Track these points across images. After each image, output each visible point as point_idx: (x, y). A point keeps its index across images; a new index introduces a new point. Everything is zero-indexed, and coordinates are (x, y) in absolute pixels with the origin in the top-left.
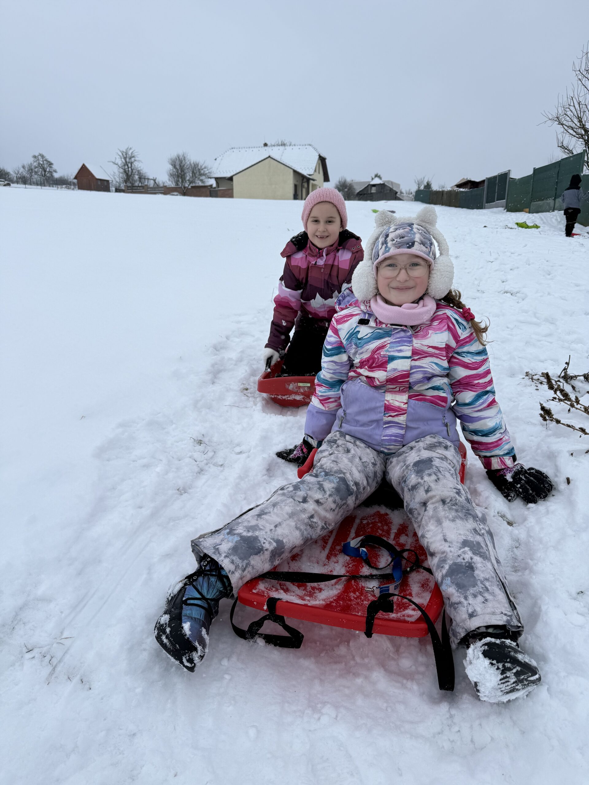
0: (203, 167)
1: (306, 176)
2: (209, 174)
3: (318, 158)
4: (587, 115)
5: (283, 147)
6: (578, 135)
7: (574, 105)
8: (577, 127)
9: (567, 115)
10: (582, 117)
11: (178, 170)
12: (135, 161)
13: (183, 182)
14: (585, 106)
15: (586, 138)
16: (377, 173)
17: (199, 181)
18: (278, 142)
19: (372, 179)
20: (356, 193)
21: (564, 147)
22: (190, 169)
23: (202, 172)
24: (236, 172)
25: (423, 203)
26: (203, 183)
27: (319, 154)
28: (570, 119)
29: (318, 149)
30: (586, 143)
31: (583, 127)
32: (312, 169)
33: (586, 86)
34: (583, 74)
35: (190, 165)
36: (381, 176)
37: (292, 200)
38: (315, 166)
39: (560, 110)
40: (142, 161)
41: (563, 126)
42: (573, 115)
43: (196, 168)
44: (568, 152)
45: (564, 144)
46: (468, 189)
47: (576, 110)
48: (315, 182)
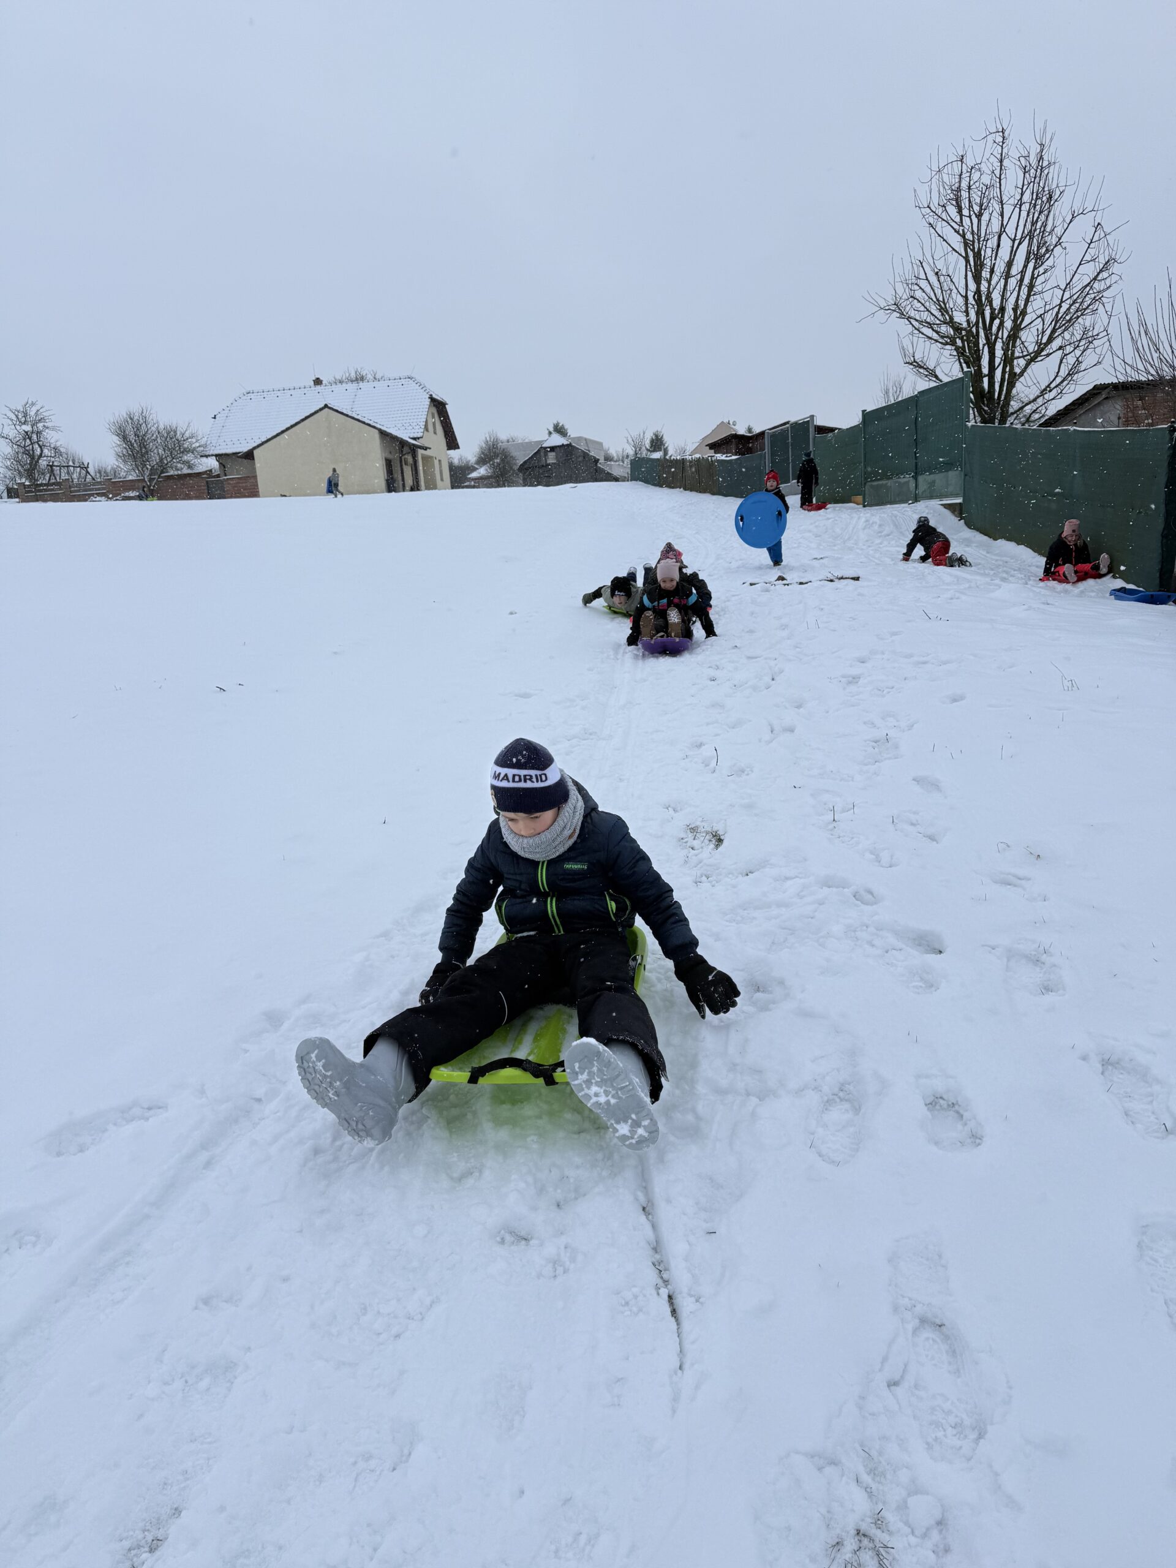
0: (187, 435)
1: (407, 441)
2: (202, 448)
3: (428, 403)
4: (954, 297)
5: (355, 385)
6: (942, 337)
7: (926, 277)
8: (938, 322)
9: (915, 299)
10: (946, 301)
11: (132, 445)
12: (47, 431)
13: (147, 469)
14: (949, 279)
15: (959, 343)
16: (558, 424)
17: (179, 465)
18: (347, 375)
19: (547, 437)
20: (516, 468)
21: (919, 365)
22: (159, 441)
23: (186, 446)
24: (259, 442)
25: (646, 485)
26: (190, 467)
27: (431, 395)
28: (923, 305)
29: (426, 385)
30: (960, 352)
31: (951, 322)
32: (418, 427)
33: (945, 238)
34: (937, 212)
35: (159, 433)
36: (566, 427)
37: (383, 492)
38: (425, 420)
39: (900, 290)
40: (61, 429)
41: (910, 322)
42: (927, 298)
43: (171, 438)
44: (926, 373)
45: (916, 358)
46: (733, 455)
47: (932, 288)
48: (428, 453)
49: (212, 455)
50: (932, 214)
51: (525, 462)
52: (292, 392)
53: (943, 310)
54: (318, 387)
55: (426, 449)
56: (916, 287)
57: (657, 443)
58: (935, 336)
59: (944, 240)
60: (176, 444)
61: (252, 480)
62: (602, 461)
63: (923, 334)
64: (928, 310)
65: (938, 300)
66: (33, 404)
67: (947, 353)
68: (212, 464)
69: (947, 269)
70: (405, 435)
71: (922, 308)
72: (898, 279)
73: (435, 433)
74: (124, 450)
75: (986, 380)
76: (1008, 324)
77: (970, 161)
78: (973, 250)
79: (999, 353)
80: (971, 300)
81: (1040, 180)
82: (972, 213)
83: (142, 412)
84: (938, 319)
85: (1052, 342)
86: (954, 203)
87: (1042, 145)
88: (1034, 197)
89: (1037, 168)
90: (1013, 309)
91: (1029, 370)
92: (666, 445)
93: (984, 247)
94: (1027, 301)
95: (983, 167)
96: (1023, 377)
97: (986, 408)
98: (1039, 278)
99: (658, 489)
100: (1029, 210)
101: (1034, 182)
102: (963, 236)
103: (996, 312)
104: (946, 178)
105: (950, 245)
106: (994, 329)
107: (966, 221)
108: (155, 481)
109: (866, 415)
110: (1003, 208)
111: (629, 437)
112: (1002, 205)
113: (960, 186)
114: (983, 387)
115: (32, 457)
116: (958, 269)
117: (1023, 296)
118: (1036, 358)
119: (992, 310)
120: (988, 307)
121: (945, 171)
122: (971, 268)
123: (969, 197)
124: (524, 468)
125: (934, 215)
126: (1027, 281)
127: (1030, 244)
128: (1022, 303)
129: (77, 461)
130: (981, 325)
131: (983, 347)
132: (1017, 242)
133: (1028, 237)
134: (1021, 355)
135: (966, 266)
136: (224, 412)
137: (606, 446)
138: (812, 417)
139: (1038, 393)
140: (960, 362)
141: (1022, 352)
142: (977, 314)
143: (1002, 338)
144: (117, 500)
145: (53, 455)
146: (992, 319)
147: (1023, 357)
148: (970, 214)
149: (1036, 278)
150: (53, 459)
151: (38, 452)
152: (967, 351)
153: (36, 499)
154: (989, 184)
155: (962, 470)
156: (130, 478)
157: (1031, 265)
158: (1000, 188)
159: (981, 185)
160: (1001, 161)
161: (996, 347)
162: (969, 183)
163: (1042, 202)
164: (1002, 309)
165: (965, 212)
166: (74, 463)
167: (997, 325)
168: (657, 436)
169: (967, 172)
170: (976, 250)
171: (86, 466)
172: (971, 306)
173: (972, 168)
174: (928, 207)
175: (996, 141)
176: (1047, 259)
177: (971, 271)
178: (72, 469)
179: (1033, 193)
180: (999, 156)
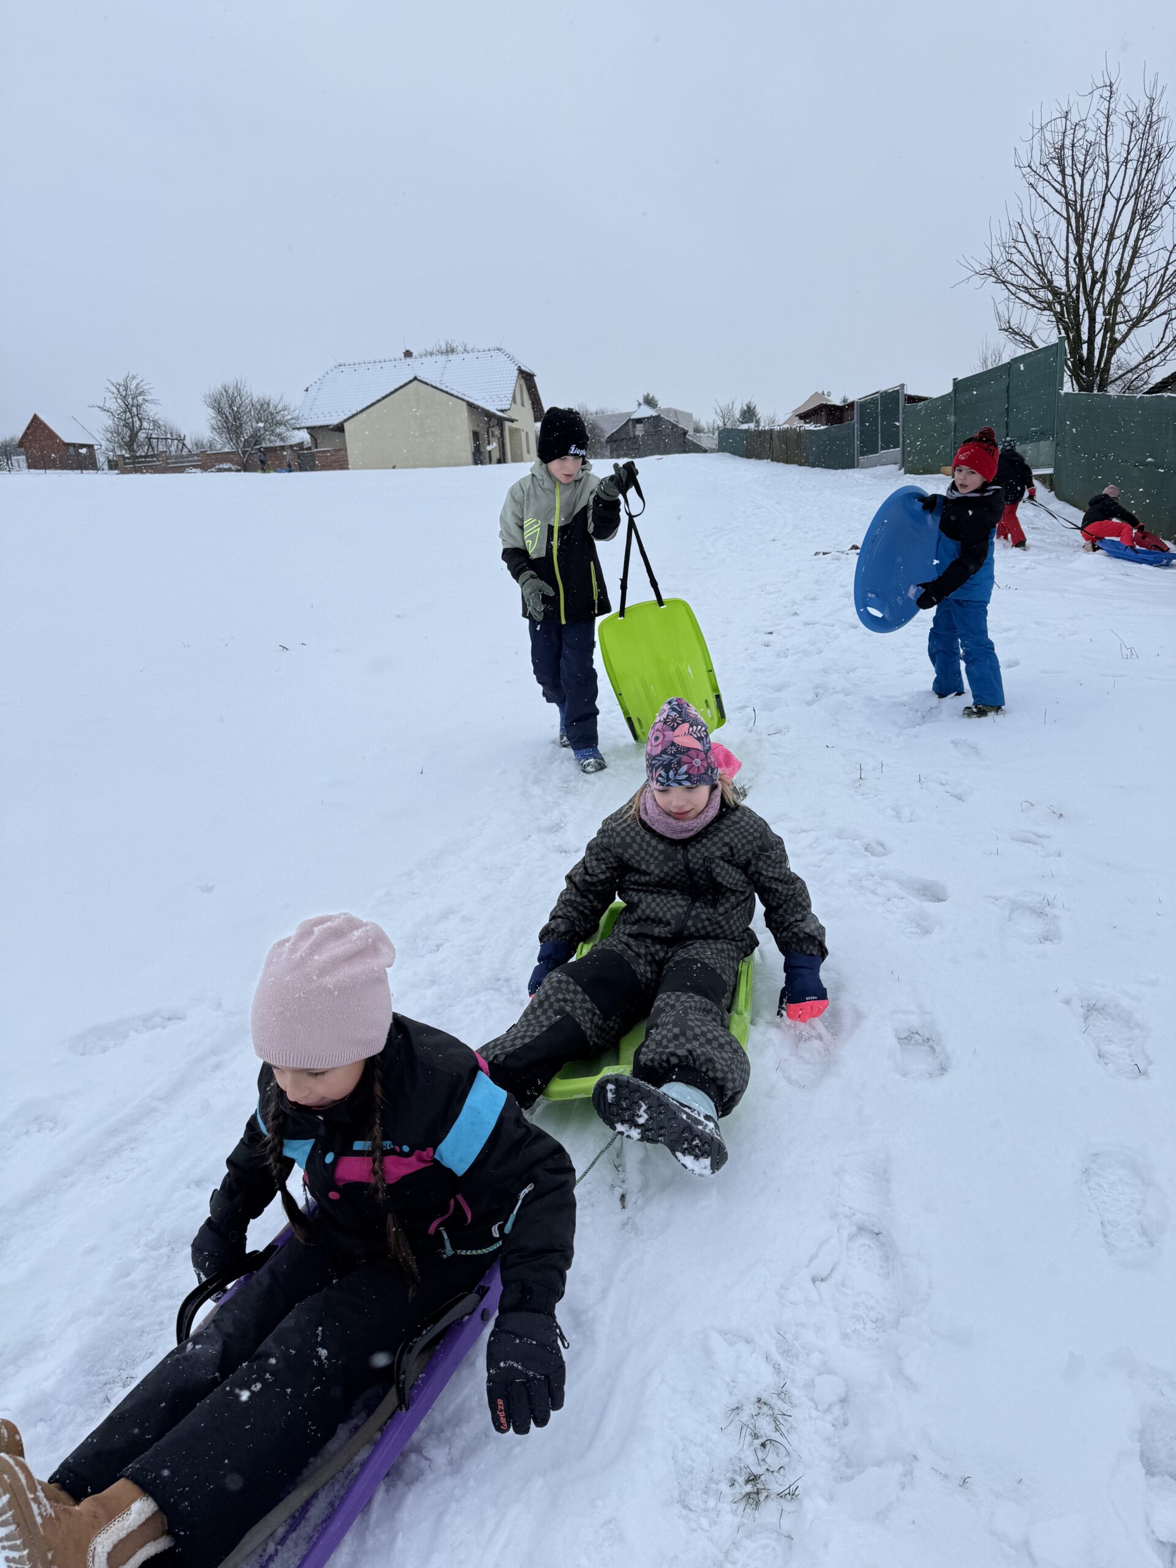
0: (280, 407)
1: (494, 414)
2: (294, 421)
3: (517, 375)
4: (1054, 259)
5: (444, 358)
6: (1040, 302)
7: (1025, 239)
8: (1036, 287)
9: (1012, 262)
10: (1044, 264)
11: (227, 417)
12: (147, 404)
13: (241, 441)
14: (1049, 241)
15: (1058, 308)
16: (648, 395)
17: (273, 438)
18: (438, 347)
19: (636, 408)
20: (603, 440)
21: (1014, 331)
22: (252, 413)
23: (278, 418)
24: (349, 414)
25: (733, 456)
26: (282, 440)
27: (519, 367)
28: (1021, 269)
29: (516, 357)
30: (1059, 318)
31: (1050, 286)
32: (506, 399)
33: (1046, 198)
34: (1038, 172)
35: (253, 405)
36: (656, 399)
37: (469, 465)
38: (512, 392)
39: (998, 253)
40: (160, 402)
41: (1006, 286)
42: (1025, 261)
43: (264, 411)
44: (1022, 340)
45: (1011, 324)
46: (822, 425)
47: (1030, 250)
48: (514, 425)
49: (304, 428)
50: (1033, 173)
51: (613, 434)
52: (383, 364)
53: (1042, 273)
54: (409, 360)
55: (512, 421)
56: (1013, 251)
57: (749, 414)
58: (1032, 301)
59: (1045, 201)
60: (268, 414)
61: (343, 453)
62: (691, 432)
63: (1020, 299)
64: (1025, 274)
65: (1035, 262)
66: (134, 378)
67: (1044, 319)
68: (304, 436)
69: (1048, 230)
70: (492, 408)
71: (1020, 272)
72: (994, 242)
73: (523, 405)
74: (219, 422)
75: (1085, 347)
76: (1111, 288)
77: (1074, 118)
78: (1075, 211)
79: (1100, 317)
80: (1072, 263)
81: (1149, 136)
82: (1075, 171)
83: (237, 385)
84: (1036, 284)
85: (1155, 307)
86: (1057, 161)
87: (1152, 99)
88: (1142, 154)
89: (1146, 123)
90: (1116, 272)
91: (1131, 336)
92: (758, 416)
93: (1088, 207)
94: (1131, 263)
95: (1089, 123)
96: (1124, 344)
97: (1084, 376)
98: (1145, 238)
99: (745, 460)
100: (1137, 168)
101: (1142, 138)
102: (1066, 197)
103: (1098, 276)
104: (1048, 135)
105: (1051, 206)
106: (1096, 293)
107: (1069, 180)
108: (248, 453)
109: (957, 384)
110: (1108, 166)
111: (718, 407)
112: (1108, 163)
113: (1063, 144)
114: (1082, 354)
115: (132, 429)
116: (1059, 231)
117: (1127, 258)
118: (1138, 324)
119: (1095, 273)
120: (1090, 271)
121: (1049, 128)
122: (1072, 230)
123: (1073, 156)
124: (612, 440)
125: (1035, 174)
126: (1131, 242)
127: (1136, 204)
128: (1125, 265)
129: (174, 433)
130: (1081, 289)
131: (1084, 313)
132: (1122, 203)
133: (1134, 197)
134: (1122, 320)
135: (1068, 228)
136: (316, 385)
137: (695, 417)
138: (902, 386)
139: (1140, 359)
140: (1059, 329)
141: (1124, 317)
142: (1078, 276)
143: (1103, 303)
144: (211, 471)
145: (151, 428)
146: (1094, 283)
147: (1125, 322)
148: (1073, 172)
149: (1143, 239)
150: (150, 432)
151: (137, 424)
152: (1066, 316)
153: (137, 470)
154: (1093, 141)
155: (1053, 440)
156: (226, 450)
157: (1136, 226)
158: (1106, 146)
159: (1086, 143)
160: (1108, 117)
161: (1097, 312)
162: (1073, 141)
163: (1150, 159)
164: (1104, 272)
165: (1068, 171)
166: (172, 436)
167: (1098, 290)
168: (749, 408)
169: (1071, 129)
170: (1078, 210)
171: (182, 438)
172: (1072, 270)
173: (1076, 125)
174: (1029, 166)
175: (1104, 96)
176: (1155, 219)
177: (1073, 233)
178: (170, 441)
179: (1141, 149)
180: (1106, 112)
